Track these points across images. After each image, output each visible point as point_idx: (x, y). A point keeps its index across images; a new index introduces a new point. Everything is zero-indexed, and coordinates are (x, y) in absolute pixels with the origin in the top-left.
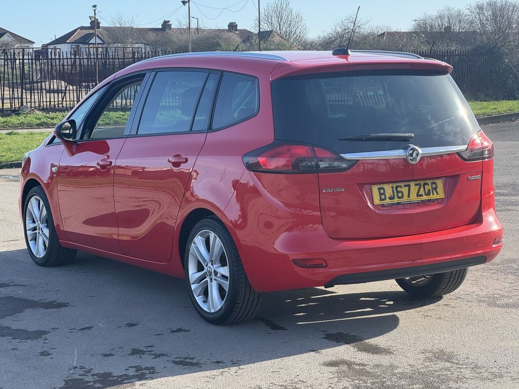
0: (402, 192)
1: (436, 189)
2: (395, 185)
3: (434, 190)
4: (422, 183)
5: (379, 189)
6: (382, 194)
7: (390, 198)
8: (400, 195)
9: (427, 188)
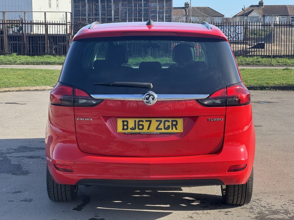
0: (143, 125)
1: (175, 125)
2: (137, 120)
3: (174, 127)
4: (163, 120)
5: (123, 122)
6: (125, 125)
7: (131, 129)
8: (141, 127)
9: (167, 124)
